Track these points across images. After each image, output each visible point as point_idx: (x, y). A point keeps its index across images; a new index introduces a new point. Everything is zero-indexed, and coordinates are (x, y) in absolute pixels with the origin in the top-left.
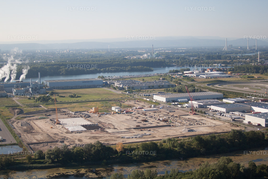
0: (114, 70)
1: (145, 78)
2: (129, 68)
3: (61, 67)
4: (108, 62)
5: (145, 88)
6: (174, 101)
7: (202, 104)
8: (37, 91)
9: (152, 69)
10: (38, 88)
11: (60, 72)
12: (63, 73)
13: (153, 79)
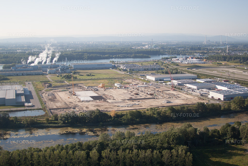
0: (122, 57)
1: (143, 63)
2: (133, 55)
3: (85, 54)
4: (118, 51)
5: (142, 70)
6: (160, 80)
7: (181, 83)
8: (64, 71)
9: (150, 56)
10: (65, 69)
11: (84, 57)
12: (86, 58)
13: (149, 63)
